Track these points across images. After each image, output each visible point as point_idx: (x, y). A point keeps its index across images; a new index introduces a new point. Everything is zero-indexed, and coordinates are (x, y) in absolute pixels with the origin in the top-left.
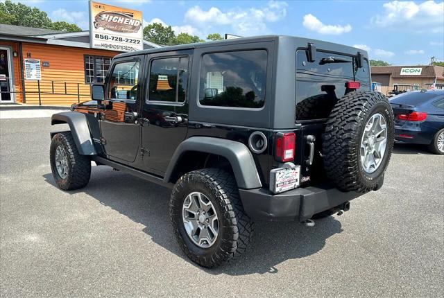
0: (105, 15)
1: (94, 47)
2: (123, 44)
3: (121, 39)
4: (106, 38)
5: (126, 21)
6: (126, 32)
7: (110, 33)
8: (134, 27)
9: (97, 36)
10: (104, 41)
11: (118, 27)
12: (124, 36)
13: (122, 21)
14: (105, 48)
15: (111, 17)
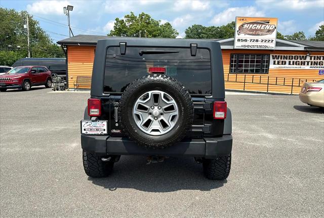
0: (246, 25)
1: (236, 48)
2: (259, 44)
3: (257, 41)
4: (246, 40)
5: (263, 27)
6: (262, 35)
7: (249, 37)
8: (269, 31)
9: (239, 40)
10: (244, 43)
11: (255, 32)
12: (259, 38)
13: (259, 27)
14: (244, 48)
15: (251, 25)
